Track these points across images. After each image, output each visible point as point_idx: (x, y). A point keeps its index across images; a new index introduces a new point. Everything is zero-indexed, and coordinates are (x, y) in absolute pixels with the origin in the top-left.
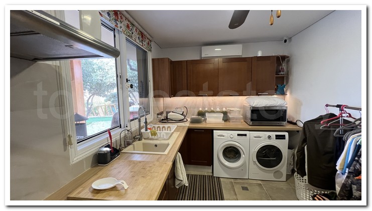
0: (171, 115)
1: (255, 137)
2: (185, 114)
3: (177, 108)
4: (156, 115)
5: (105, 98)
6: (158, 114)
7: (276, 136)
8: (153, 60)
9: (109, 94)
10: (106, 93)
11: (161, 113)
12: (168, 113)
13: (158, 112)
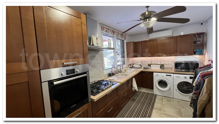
0: (134, 66)
1: (176, 77)
2: (141, 65)
3: (138, 62)
4: (128, 65)
5: (107, 58)
6: (129, 65)
7: (190, 77)
8: (127, 43)
9: (109, 56)
10: (108, 56)
11: (131, 65)
12: (133, 64)
13: (129, 64)
